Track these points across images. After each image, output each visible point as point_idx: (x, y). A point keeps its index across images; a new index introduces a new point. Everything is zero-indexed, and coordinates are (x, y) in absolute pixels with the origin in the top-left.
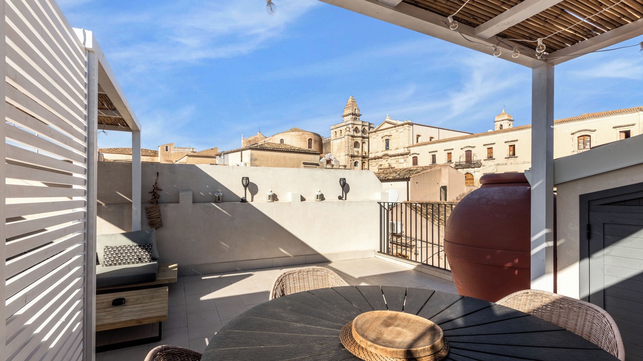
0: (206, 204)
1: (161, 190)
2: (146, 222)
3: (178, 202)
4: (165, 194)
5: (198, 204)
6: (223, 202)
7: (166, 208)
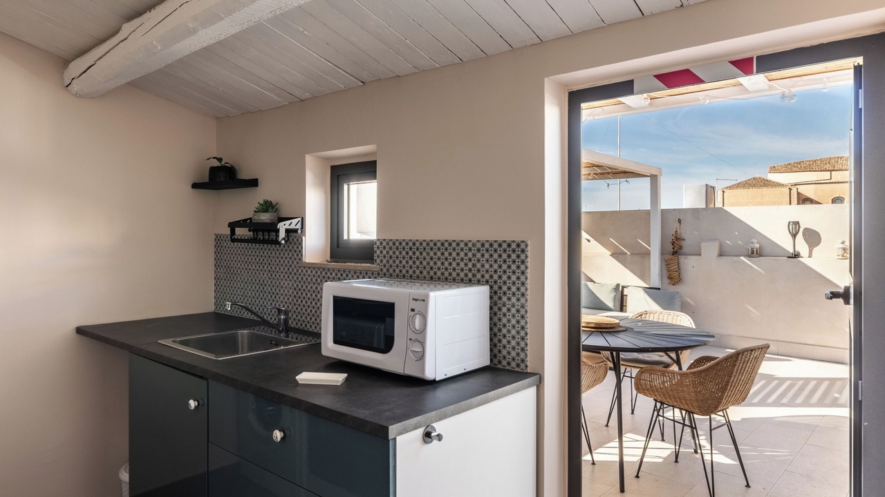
0: (735, 258)
1: (684, 240)
2: (666, 274)
3: (700, 255)
4: (687, 245)
5: (724, 258)
6: (760, 256)
7: (686, 261)
